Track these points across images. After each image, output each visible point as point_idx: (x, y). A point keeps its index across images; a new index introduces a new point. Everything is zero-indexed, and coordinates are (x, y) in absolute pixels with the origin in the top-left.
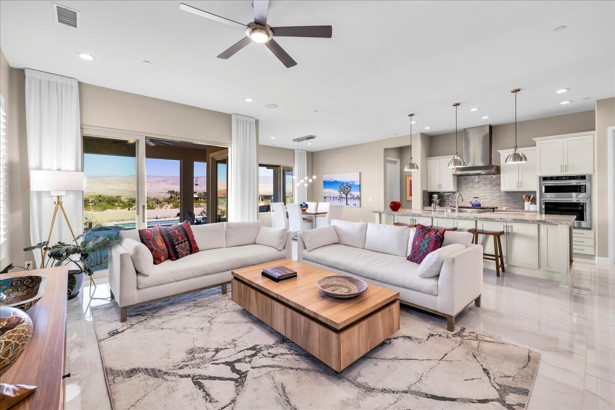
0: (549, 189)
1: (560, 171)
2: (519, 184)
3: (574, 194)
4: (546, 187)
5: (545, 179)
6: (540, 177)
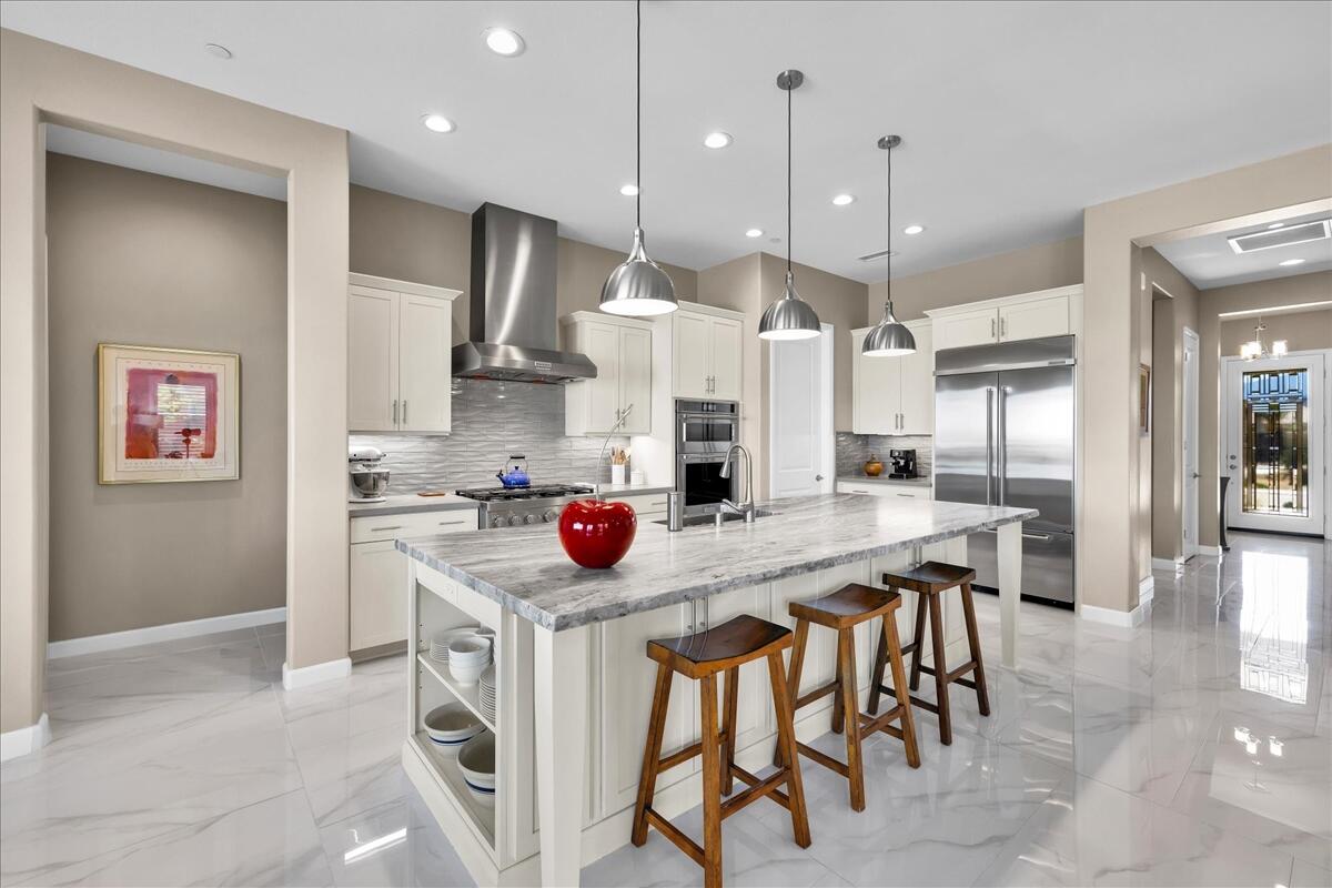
4: (687, 427)
5: (686, 405)
6: (679, 400)
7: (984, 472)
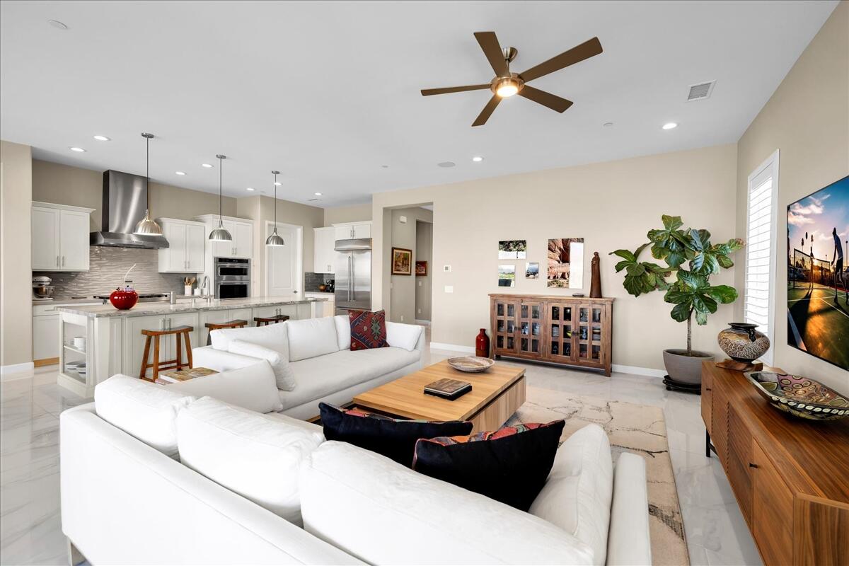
0: (224, 271)
1: (231, 252)
2: (187, 264)
3: (237, 277)
4: (221, 269)
5: (221, 260)
6: (217, 258)
7: (347, 289)
